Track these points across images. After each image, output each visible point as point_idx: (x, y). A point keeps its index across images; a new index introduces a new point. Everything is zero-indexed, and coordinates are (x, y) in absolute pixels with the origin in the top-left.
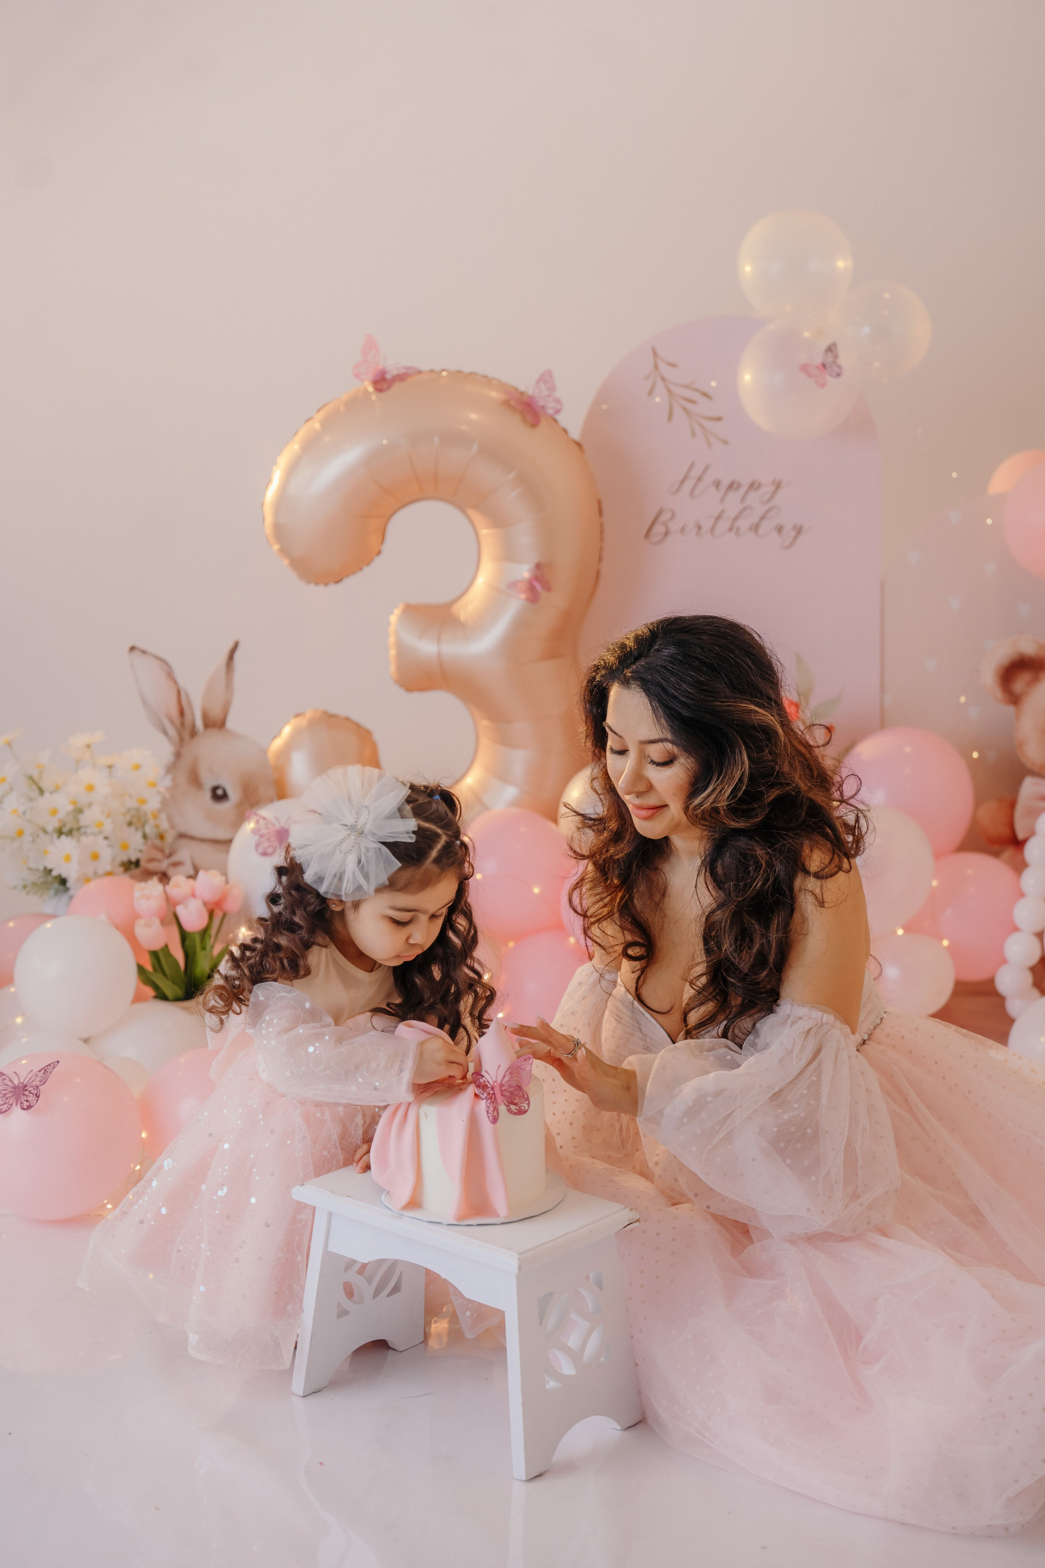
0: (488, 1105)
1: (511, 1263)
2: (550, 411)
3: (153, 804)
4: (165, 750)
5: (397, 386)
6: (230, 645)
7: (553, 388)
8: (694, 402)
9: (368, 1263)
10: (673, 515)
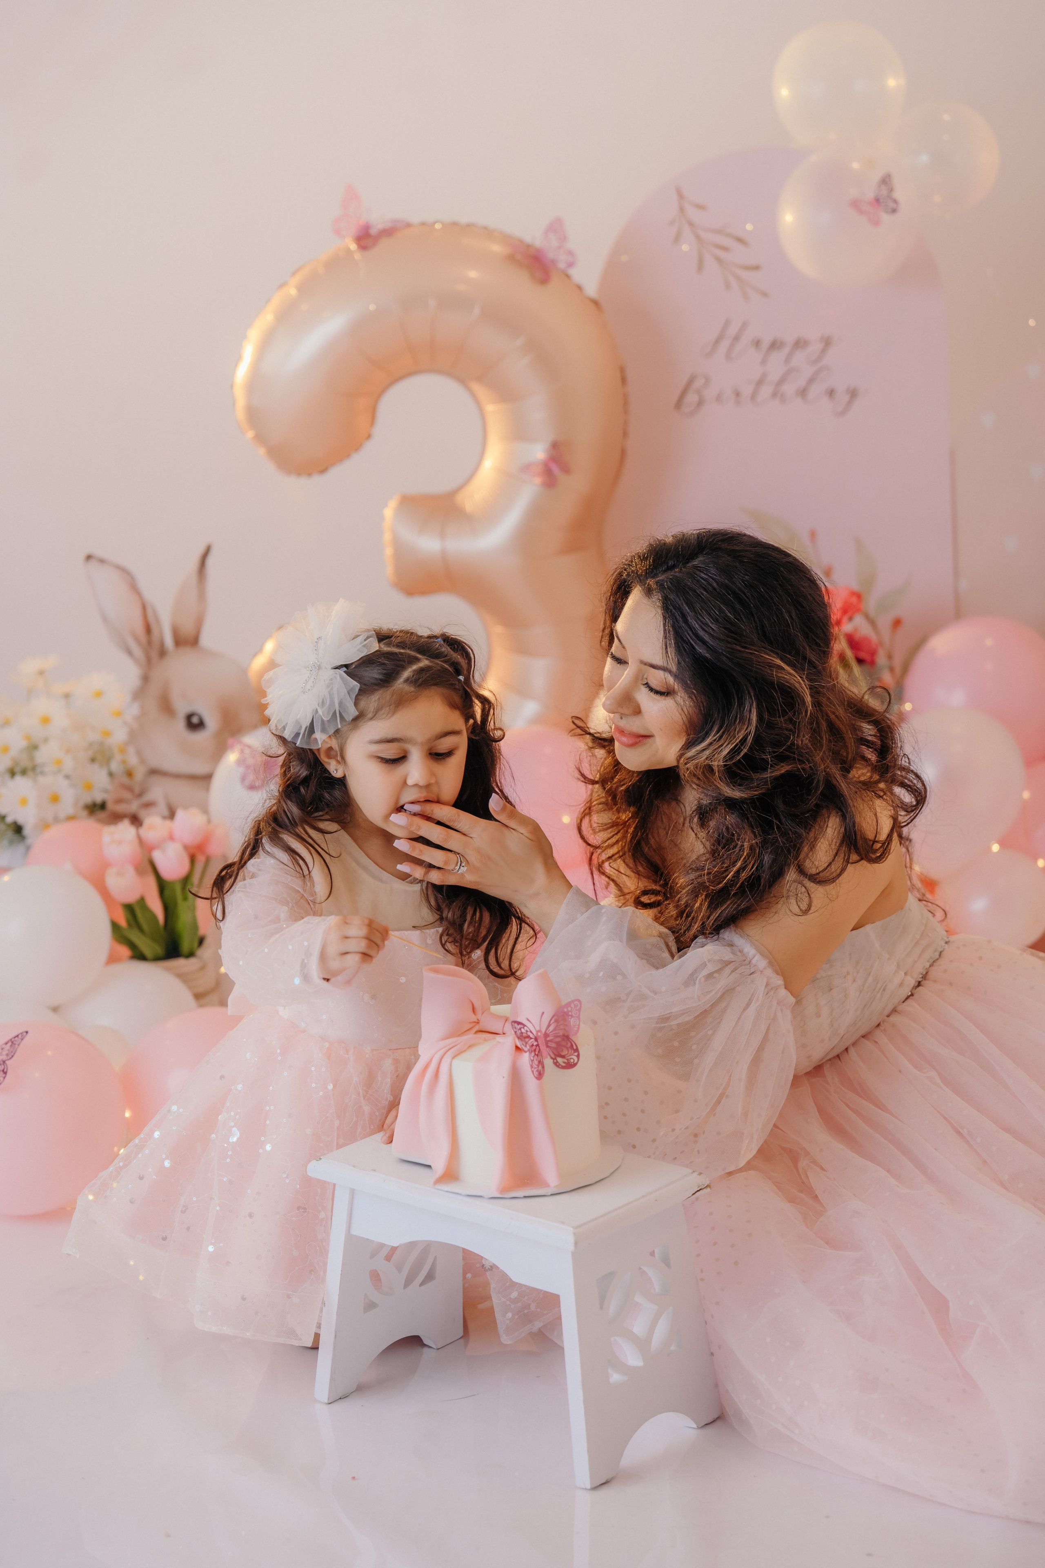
0: (532, 1058)
1: (566, 1238)
2: (562, 266)
3: (120, 736)
4: (131, 673)
5: (384, 243)
6: (201, 550)
7: (563, 238)
8: (726, 249)
9: (398, 1247)
10: (707, 381)
